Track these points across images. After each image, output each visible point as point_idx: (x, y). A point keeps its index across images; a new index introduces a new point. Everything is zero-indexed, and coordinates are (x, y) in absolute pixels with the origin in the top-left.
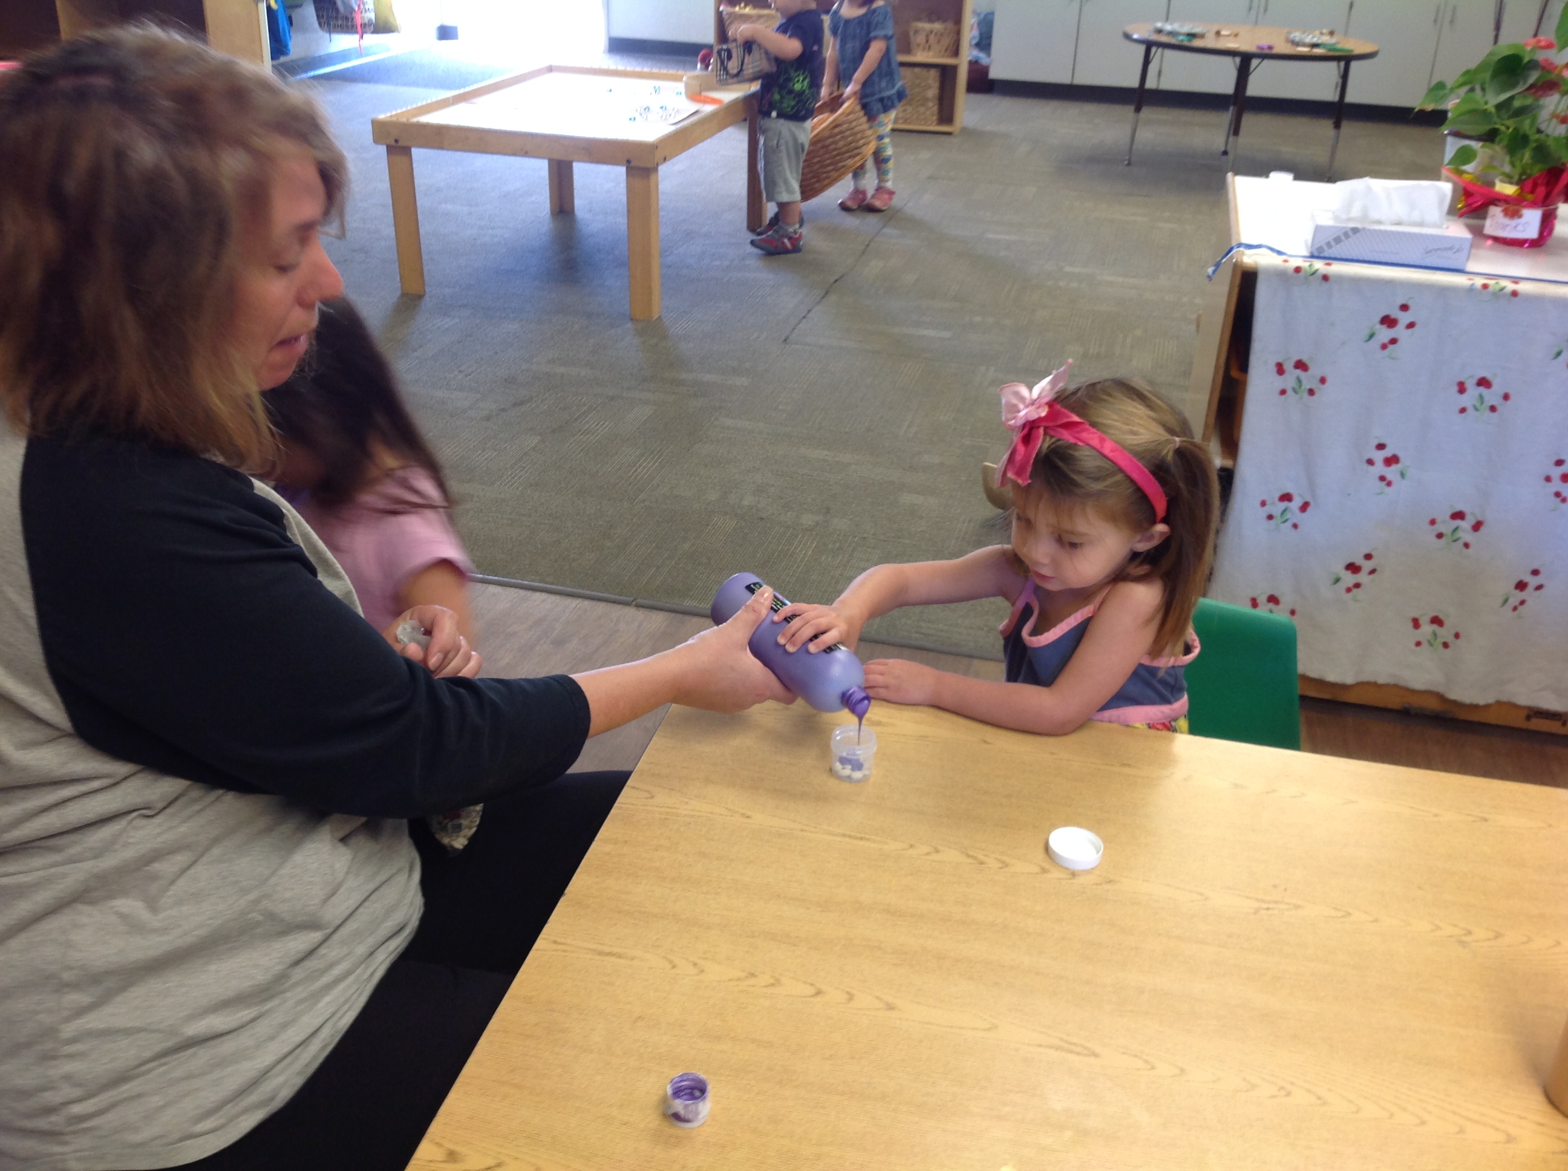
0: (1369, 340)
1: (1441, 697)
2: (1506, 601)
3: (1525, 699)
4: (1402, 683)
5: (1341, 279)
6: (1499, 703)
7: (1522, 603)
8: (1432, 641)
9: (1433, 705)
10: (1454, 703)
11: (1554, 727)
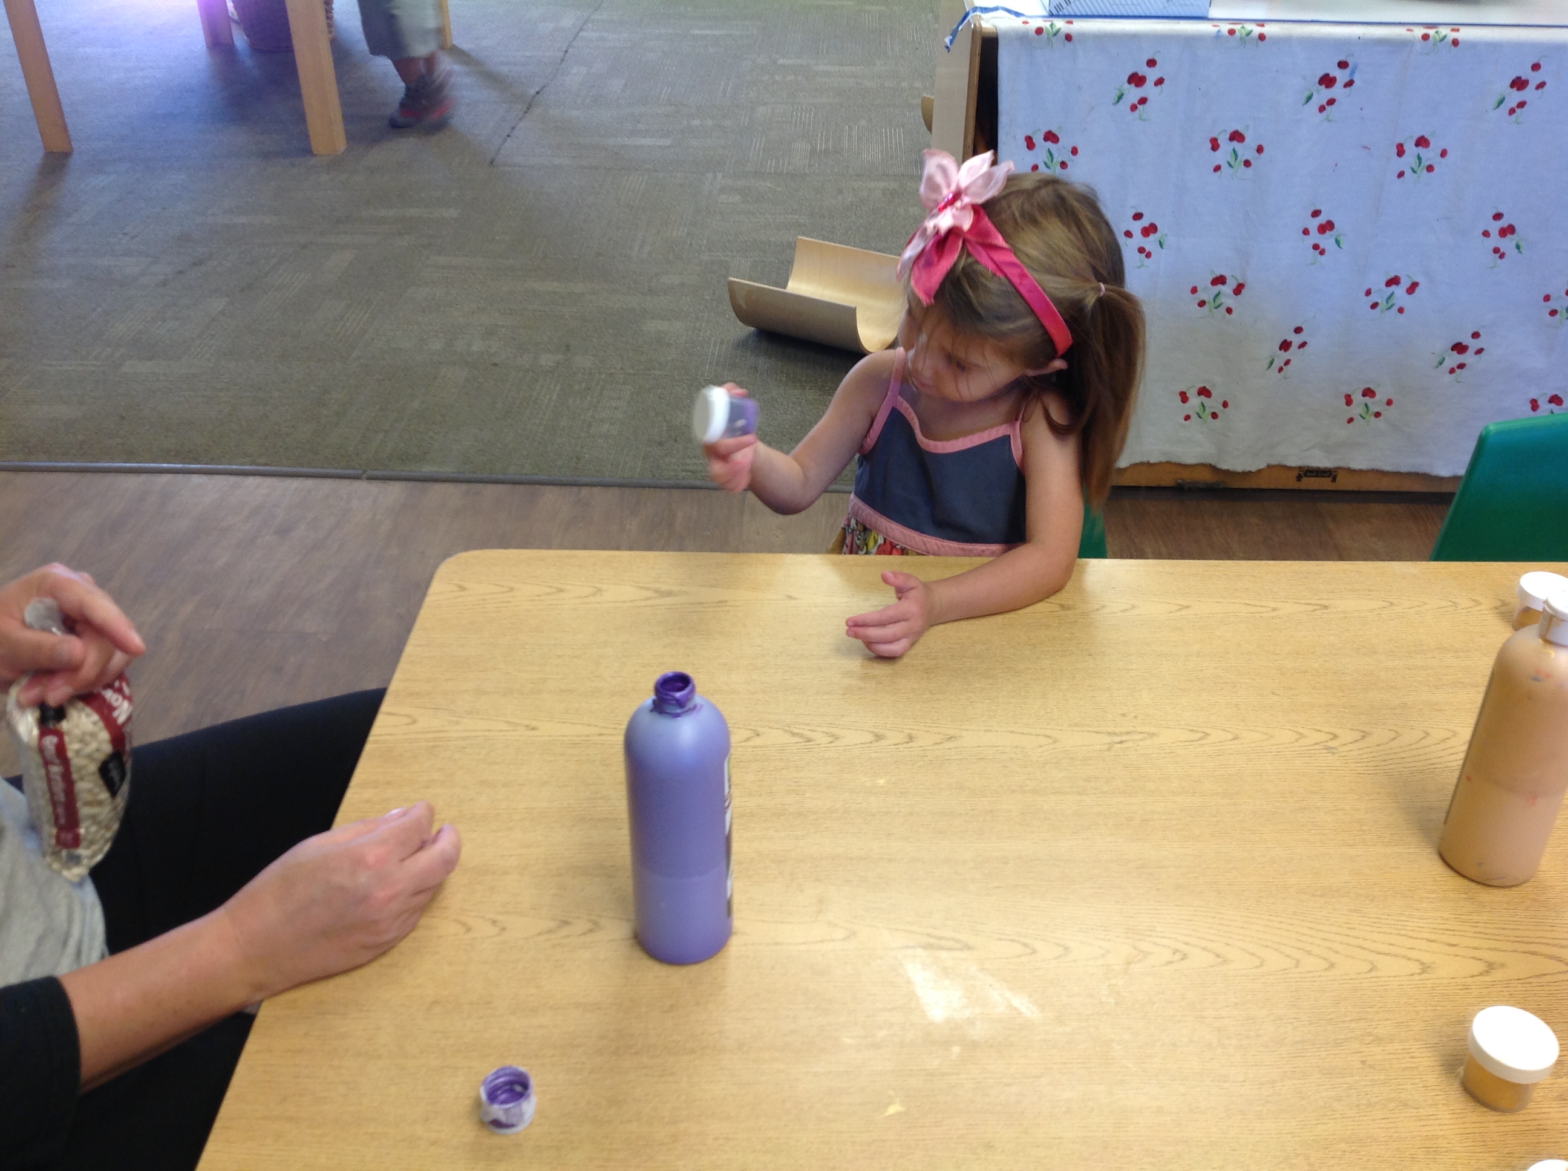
0: (1118, 102)
1: (1213, 468)
2: (1271, 363)
3: (1294, 460)
4: (1174, 460)
5: (1084, 37)
6: (1269, 466)
7: (1287, 363)
8: (1201, 414)
9: (1206, 477)
10: (1227, 472)
11: (1325, 484)
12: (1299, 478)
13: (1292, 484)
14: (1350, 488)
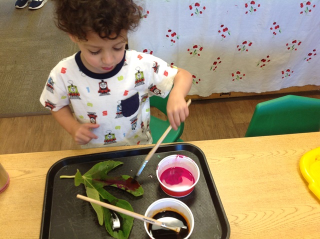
2: (211, 68)
7: (216, 67)
11: (228, 96)
12: (221, 95)
13: (219, 97)
14: (234, 96)
